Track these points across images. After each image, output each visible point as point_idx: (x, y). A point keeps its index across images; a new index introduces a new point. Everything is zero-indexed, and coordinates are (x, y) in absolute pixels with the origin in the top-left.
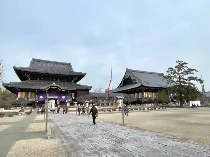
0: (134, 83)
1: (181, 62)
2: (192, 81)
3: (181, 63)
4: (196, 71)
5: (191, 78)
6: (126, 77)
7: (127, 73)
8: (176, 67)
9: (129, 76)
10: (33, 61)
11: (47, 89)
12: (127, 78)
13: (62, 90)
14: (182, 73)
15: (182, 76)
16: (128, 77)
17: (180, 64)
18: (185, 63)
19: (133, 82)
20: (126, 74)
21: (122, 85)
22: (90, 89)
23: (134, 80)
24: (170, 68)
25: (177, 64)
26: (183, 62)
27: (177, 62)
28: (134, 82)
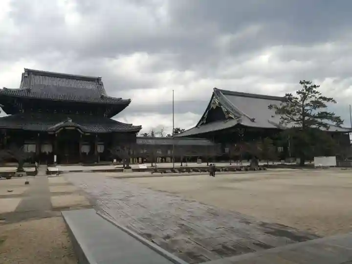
0: (226, 119)
1: (308, 83)
2: (325, 121)
3: (308, 86)
4: (333, 102)
5: (324, 115)
6: (212, 106)
7: (214, 97)
8: (299, 93)
9: (219, 103)
10: (26, 75)
11: (59, 131)
12: (214, 107)
13: (85, 132)
14: (307, 105)
15: (308, 110)
16: (217, 107)
17: (306, 87)
18: (315, 86)
19: (225, 115)
20: (213, 101)
21: (205, 122)
22: (138, 131)
23: (228, 112)
24: (288, 94)
25: (301, 88)
26: (313, 84)
27: (301, 83)
28: (227, 116)
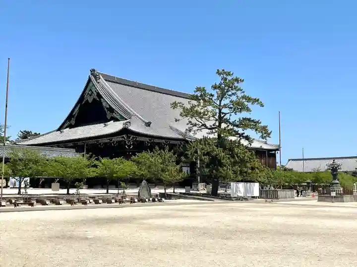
1: (229, 74)
3: (229, 78)
6: (87, 97)
7: (91, 84)
8: (215, 87)
9: (98, 94)
12: (90, 101)
14: (226, 106)
15: (226, 114)
16: (94, 100)
17: (225, 79)
18: (237, 80)
19: (106, 114)
20: (88, 90)
21: (73, 122)
23: (111, 109)
24: (200, 88)
26: (234, 77)
27: (218, 73)
